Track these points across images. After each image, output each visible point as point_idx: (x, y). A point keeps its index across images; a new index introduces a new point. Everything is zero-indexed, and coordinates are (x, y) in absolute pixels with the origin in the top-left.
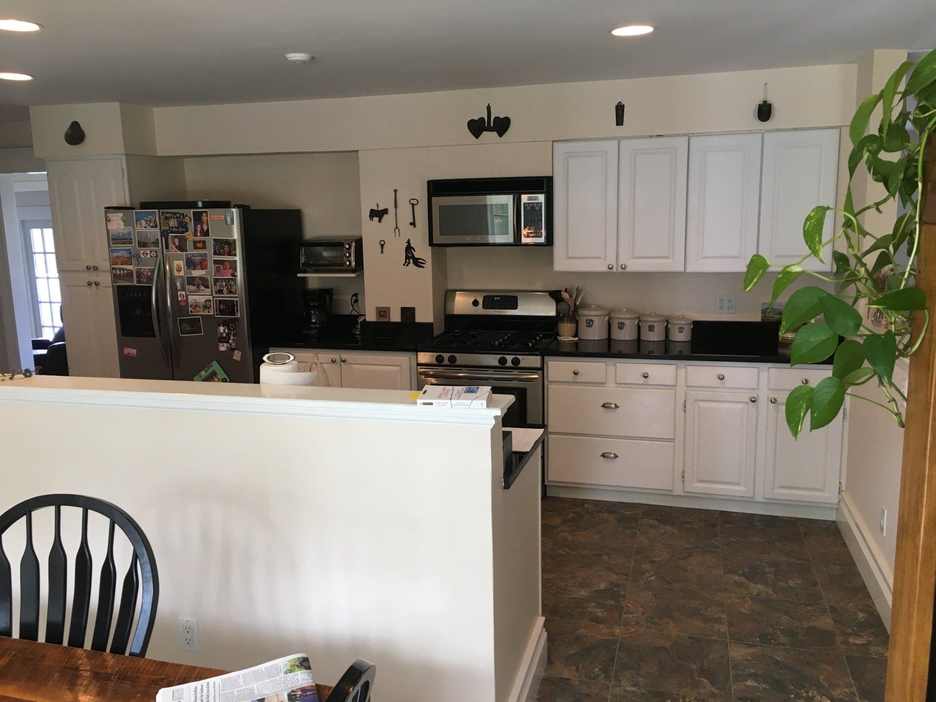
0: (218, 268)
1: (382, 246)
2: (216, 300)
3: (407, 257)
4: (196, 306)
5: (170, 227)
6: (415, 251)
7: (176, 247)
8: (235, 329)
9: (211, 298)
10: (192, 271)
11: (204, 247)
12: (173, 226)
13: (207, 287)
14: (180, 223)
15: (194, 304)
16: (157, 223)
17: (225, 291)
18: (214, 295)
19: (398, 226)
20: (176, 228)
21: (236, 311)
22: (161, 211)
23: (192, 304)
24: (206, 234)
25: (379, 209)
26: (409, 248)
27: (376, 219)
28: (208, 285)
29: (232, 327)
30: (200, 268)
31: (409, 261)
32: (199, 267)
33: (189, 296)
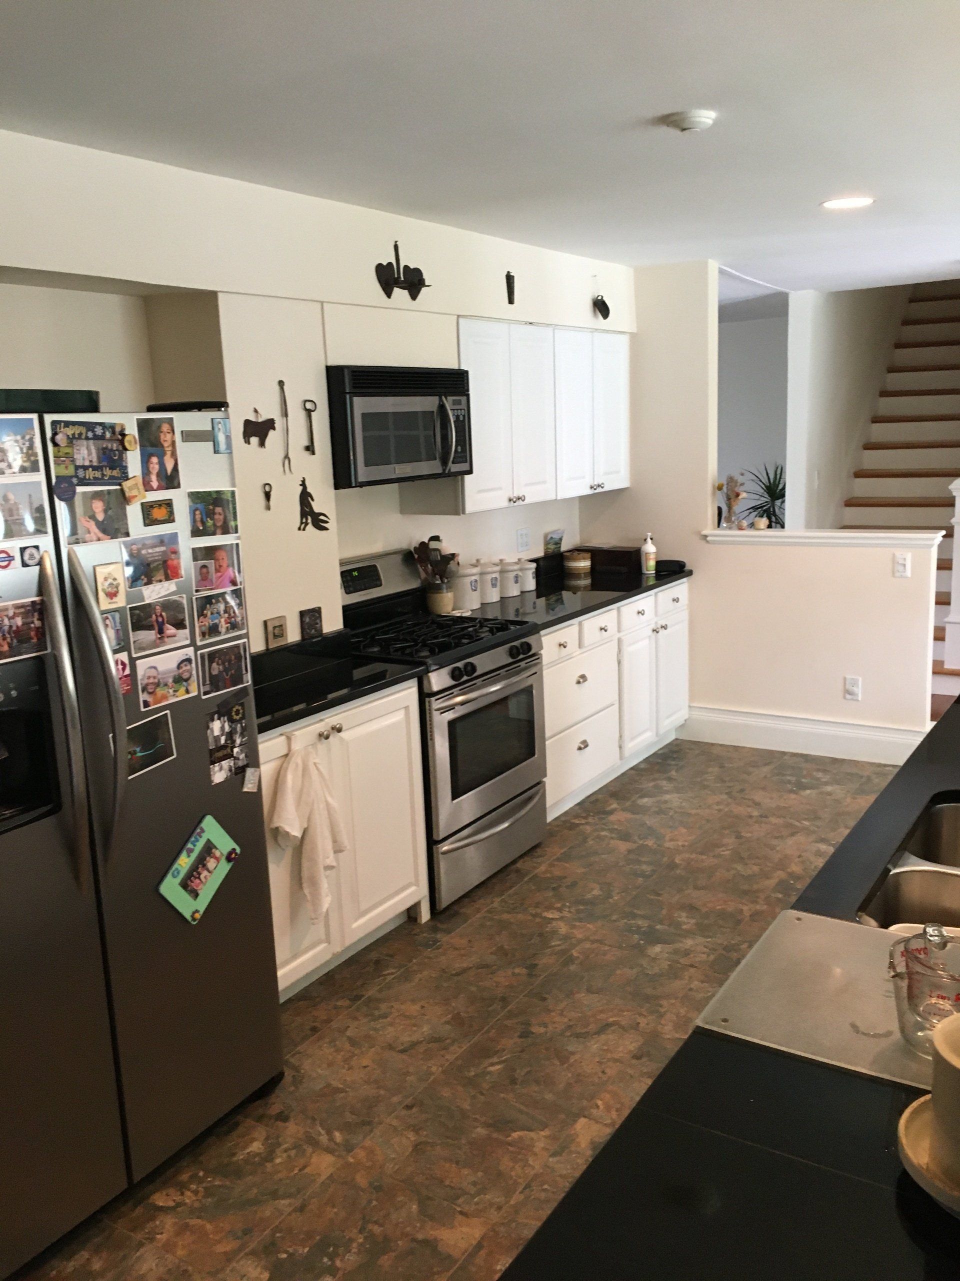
0: (204, 570)
1: (268, 496)
2: (202, 656)
3: (304, 514)
4: (156, 685)
5: (77, 468)
6: (313, 500)
7: (100, 525)
8: (243, 718)
9: (190, 651)
10: (144, 588)
11: (170, 519)
12: (87, 463)
13: (180, 625)
14: (104, 453)
15: (151, 680)
16: (36, 455)
17: (223, 626)
18: (199, 643)
19: (290, 455)
20: (95, 468)
21: (244, 672)
22: (49, 418)
23: (146, 681)
24: (171, 480)
25: (260, 420)
26: (305, 497)
27: (254, 440)
28: (184, 620)
29: (237, 713)
30: (163, 577)
31: (307, 519)
32: (160, 575)
33: (138, 662)
